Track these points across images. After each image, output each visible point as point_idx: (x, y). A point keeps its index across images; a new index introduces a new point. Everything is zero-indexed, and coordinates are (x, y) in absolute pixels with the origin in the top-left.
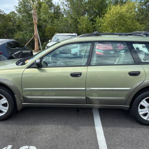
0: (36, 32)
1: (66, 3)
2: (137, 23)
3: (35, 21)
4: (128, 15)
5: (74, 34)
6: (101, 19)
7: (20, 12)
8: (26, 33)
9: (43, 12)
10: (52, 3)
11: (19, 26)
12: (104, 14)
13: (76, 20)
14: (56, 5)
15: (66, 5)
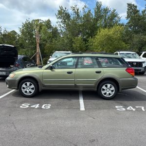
0: (38, 50)
1: (63, 25)
2: (123, 43)
3: (38, 41)
4: (115, 37)
5: (69, 52)
6: (92, 40)
7: (23, 32)
8: (28, 50)
9: (44, 33)
10: (50, 26)
11: (21, 45)
12: (95, 35)
13: (72, 40)
14: (54, 27)
15: (63, 27)
